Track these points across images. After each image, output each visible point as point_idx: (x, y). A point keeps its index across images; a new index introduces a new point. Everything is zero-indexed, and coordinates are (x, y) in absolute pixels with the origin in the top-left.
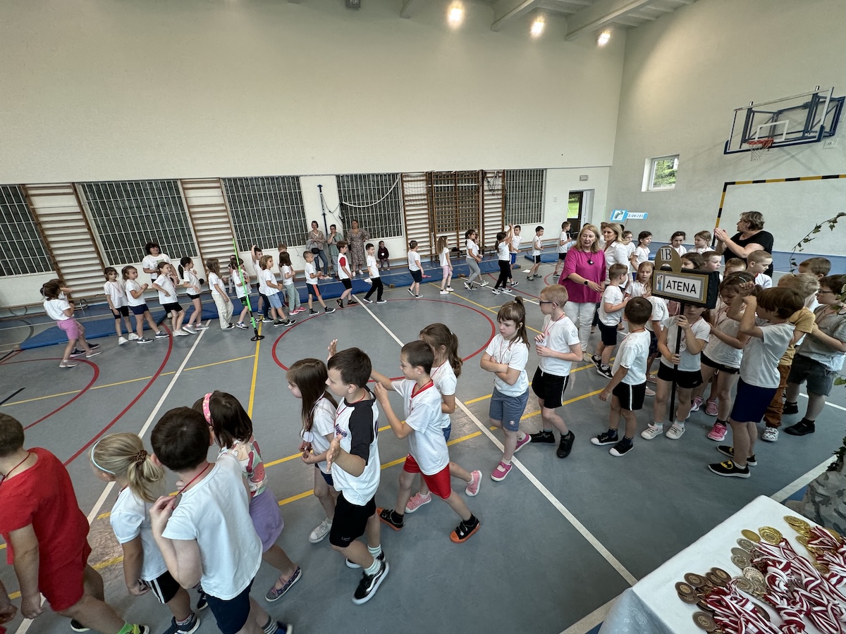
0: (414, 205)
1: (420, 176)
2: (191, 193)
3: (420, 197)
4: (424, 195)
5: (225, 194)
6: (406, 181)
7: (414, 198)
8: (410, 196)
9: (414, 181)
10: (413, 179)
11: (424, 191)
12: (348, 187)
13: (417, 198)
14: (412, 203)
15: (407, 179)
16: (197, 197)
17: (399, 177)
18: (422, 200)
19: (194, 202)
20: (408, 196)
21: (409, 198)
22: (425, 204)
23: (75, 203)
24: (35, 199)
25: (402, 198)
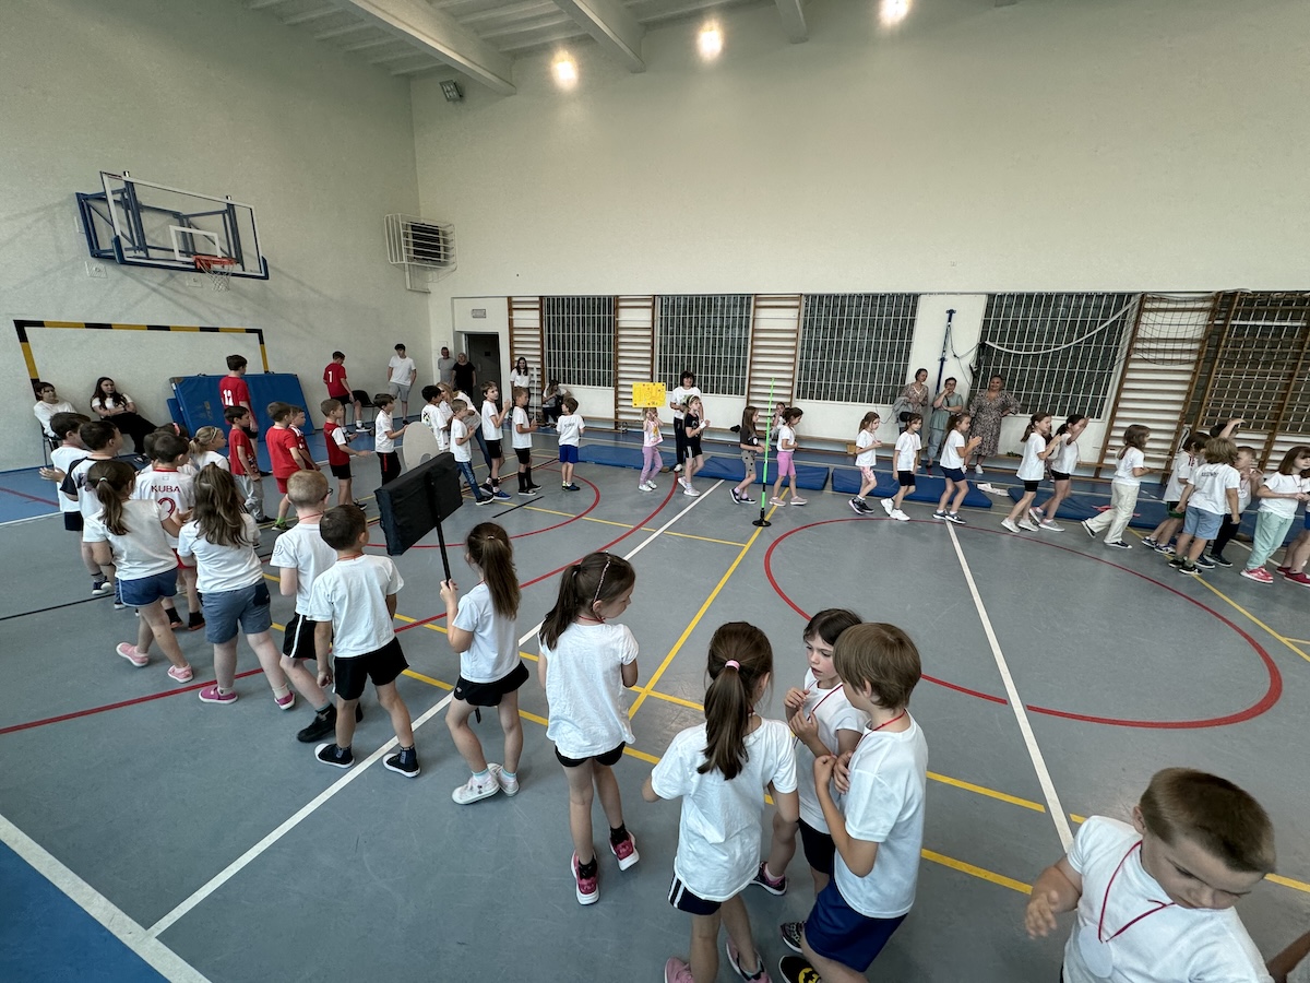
0: (1155, 361)
1: (1195, 300)
2: (762, 313)
3: (1178, 346)
4: (1192, 341)
5: (802, 317)
6: (1151, 310)
7: (1161, 346)
8: (1150, 340)
9: (1176, 310)
10: (1172, 306)
11: (1198, 333)
12: (1006, 315)
13: (1170, 346)
14: (1152, 356)
16: (768, 319)
17: (1135, 300)
18: (1182, 351)
19: (761, 324)
20: (1144, 340)
21: (1148, 345)
22: (1189, 362)
23: (650, 318)
24: (622, 311)
25: (1127, 343)
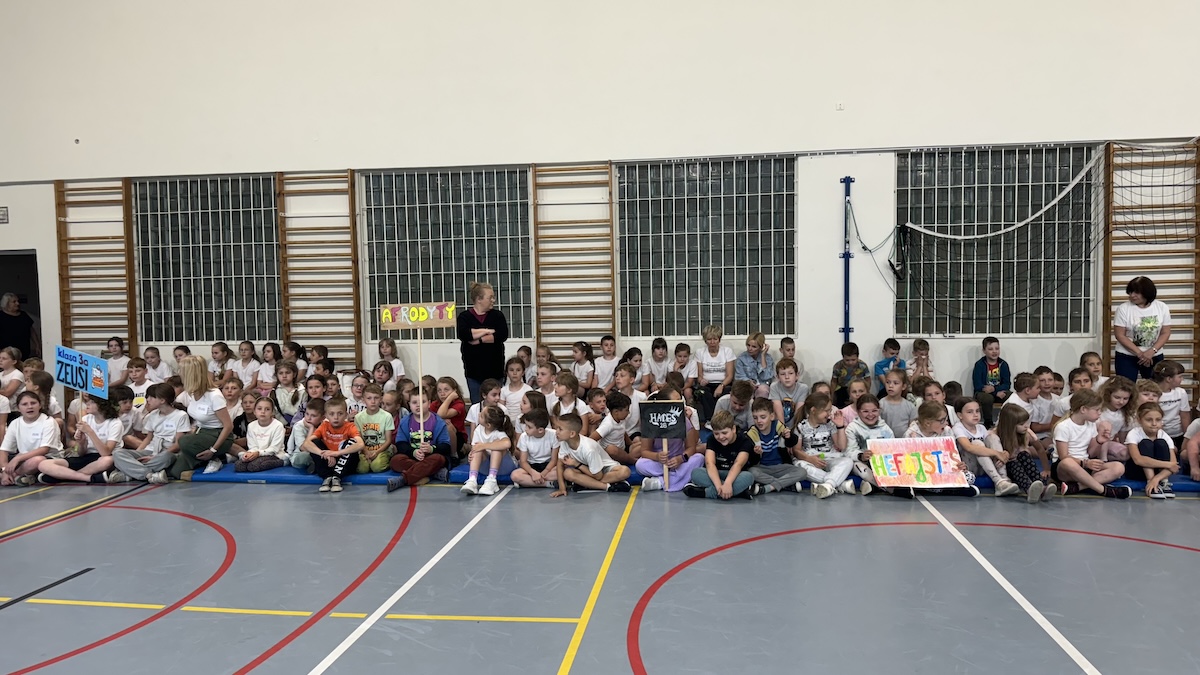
0: (1145, 240)
1: (1174, 151)
2: (548, 196)
3: (1171, 217)
4: (1184, 208)
5: (616, 198)
6: (1123, 167)
7: (1149, 217)
8: (1132, 210)
9: (1153, 166)
10: (1149, 159)
12: (928, 182)
14: (1140, 233)
15: (1127, 160)
16: (559, 205)
17: (1097, 154)
18: (1175, 224)
19: (549, 214)
20: (1123, 210)
21: (1129, 218)
22: (1188, 239)
23: (346, 211)
24: (290, 201)
25: (1101, 216)
